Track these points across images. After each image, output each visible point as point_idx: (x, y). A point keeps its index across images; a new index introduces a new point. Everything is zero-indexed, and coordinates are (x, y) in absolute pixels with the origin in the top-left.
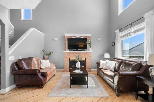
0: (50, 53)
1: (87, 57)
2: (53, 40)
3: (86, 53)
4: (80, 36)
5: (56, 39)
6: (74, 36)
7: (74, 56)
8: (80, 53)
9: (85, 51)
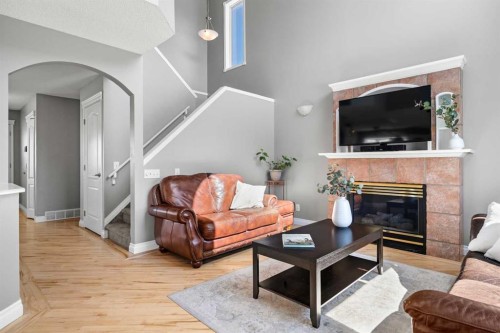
0: (285, 161)
1: (430, 178)
2: (298, 114)
3: (429, 159)
4: (399, 81)
5: (306, 109)
6: (368, 88)
7: (366, 174)
8: (393, 160)
9: (426, 148)
